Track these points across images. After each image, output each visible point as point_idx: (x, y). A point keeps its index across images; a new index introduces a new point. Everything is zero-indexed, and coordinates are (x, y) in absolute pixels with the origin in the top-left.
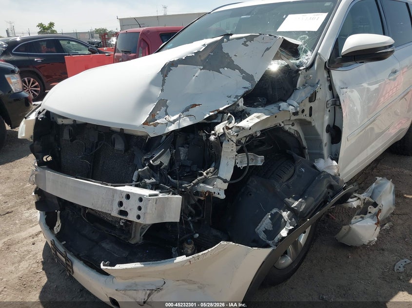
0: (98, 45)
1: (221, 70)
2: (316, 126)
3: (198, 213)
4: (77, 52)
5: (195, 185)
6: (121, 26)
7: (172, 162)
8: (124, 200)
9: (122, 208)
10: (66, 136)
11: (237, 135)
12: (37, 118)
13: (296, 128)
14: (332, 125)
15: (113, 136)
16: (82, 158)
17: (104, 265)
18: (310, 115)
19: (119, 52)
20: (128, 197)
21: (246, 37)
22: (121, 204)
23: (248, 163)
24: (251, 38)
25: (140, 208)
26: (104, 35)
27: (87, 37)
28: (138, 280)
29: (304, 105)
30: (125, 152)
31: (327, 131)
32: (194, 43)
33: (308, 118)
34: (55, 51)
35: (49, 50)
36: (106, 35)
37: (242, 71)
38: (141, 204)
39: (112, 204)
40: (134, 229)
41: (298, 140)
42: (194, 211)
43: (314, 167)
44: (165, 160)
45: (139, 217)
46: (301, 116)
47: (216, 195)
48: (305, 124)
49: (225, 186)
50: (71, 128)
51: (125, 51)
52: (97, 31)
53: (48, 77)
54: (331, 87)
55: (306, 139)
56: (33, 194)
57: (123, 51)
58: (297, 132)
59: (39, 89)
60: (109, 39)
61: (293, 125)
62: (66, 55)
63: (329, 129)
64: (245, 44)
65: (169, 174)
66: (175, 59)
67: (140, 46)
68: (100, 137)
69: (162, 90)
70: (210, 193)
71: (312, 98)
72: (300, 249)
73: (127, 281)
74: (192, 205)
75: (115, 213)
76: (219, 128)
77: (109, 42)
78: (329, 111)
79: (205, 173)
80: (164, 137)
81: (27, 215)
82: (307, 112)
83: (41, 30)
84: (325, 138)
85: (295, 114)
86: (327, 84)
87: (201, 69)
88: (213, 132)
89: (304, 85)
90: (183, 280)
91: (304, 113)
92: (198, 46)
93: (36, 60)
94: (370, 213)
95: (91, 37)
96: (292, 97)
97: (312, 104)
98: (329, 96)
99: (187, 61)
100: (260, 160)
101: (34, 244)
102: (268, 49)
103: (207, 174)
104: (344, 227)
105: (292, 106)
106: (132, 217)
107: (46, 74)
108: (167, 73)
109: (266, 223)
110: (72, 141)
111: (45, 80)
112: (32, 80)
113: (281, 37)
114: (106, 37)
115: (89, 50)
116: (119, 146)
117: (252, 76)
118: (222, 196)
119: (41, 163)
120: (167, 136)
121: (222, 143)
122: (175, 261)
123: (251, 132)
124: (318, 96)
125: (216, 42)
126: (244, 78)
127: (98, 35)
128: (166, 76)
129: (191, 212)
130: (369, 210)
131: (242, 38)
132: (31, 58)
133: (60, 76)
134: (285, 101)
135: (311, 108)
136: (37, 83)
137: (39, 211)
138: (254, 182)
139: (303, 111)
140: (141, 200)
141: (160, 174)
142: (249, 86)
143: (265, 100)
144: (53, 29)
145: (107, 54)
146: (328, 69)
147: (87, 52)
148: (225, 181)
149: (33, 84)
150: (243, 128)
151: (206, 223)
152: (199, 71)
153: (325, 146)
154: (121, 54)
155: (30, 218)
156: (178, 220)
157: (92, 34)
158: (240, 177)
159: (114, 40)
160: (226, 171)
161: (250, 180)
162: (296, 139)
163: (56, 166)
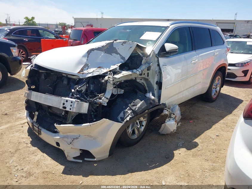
0: (61, 33)
1: (112, 54)
2: (151, 81)
3: (96, 111)
4: (48, 37)
5: (95, 100)
6: (75, 22)
7: (86, 90)
8: (65, 103)
9: (64, 106)
10: (43, 77)
11: (113, 80)
12: (31, 69)
13: (143, 81)
14: (159, 81)
15: (63, 78)
16: (49, 86)
17: (56, 124)
18: (148, 76)
19: (71, 39)
20: (67, 101)
21: (123, 42)
22: (64, 104)
23: (117, 93)
24: (125, 43)
25: (71, 106)
26: (64, 27)
27: (54, 27)
28: (69, 134)
29: (145, 72)
30: (67, 85)
31: (156, 84)
32: (102, 42)
33: (147, 77)
34: (36, 36)
35: (33, 35)
36: (65, 27)
37: (120, 55)
38: (72, 104)
39: (60, 104)
40: (68, 116)
41: (144, 87)
42: (94, 111)
43: (146, 96)
44: (84, 89)
45: (70, 109)
46: (143, 76)
47: (103, 104)
48: (146, 80)
49: (107, 101)
50: (45, 74)
51: (74, 39)
52: (60, 24)
53: (30, 49)
54: (159, 65)
55: (147, 86)
56: (24, 103)
57: (73, 39)
58: (143, 83)
59: (25, 56)
60: (67, 29)
61: (141, 80)
62: (42, 38)
63: (157, 83)
64: (122, 44)
65: (85, 95)
66: (94, 48)
67: (82, 37)
68: (58, 78)
69: (87, 60)
70: (101, 103)
71: (149, 69)
72: (141, 133)
73: (64, 134)
74: (94, 109)
75: (61, 108)
76: (106, 78)
77: (67, 31)
78: (157, 75)
79: (100, 96)
80: (84, 80)
81: (19, 115)
82: (146, 74)
83: (27, 21)
84: (155, 87)
85: (141, 75)
86: (157, 64)
87: (104, 53)
88: (104, 79)
89: (145, 63)
90: (88, 136)
91: (145, 75)
92: (103, 43)
93: (24, 40)
94: (172, 118)
95: (56, 27)
96: (139, 68)
97: (149, 72)
98: (157, 68)
99: (99, 49)
100: (122, 92)
101: (22, 127)
102: (131, 47)
103: (101, 96)
104: (163, 125)
105: (138, 71)
106: (68, 109)
107: (29, 48)
108: (90, 53)
109: (122, 115)
110: (45, 79)
111: (28, 51)
112: (21, 50)
113: (136, 43)
114: (66, 28)
115: (55, 37)
116: (65, 82)
117: (124, 58)
118: (106, 105)
119: (30, 89)
120: (86, 79)
121: (107, 83)
122: (82, 125)
123: (119, 80)
124: (152, 68)
125: (111, 43)
126: (121, 58)
127: (61, 27)
128: (89, 54)
129: (93, 111)
130: (172, 116)
131: (121, 42)
132: (22, 38)
133: (37, 49)
134: (136, 69)
135: (148, 73)
136: (24, 53)
137: (26, 111)
138: (119, 100)
139: (144, 74)
140: (72, 102)
141: (81, 94)
142: (123, 61)
143: (128, 68)
144: (34, 21)
145: (64, 40)
146: (158, 57)
147: (54, 37)
148: (107, 99)
149: (22, 53)
150: (115, 78)
151: (99, 116)
152: (103, 54)
153: (156, 90)
154: (72, 41)
155: (20, 117)
156: (86, 112)
157: (57, 26)
158: (113, 98)
159: (69, 31)
160: (108, 95)
161: (118, 99)
162: (143, 86)
163: (37, 90)
